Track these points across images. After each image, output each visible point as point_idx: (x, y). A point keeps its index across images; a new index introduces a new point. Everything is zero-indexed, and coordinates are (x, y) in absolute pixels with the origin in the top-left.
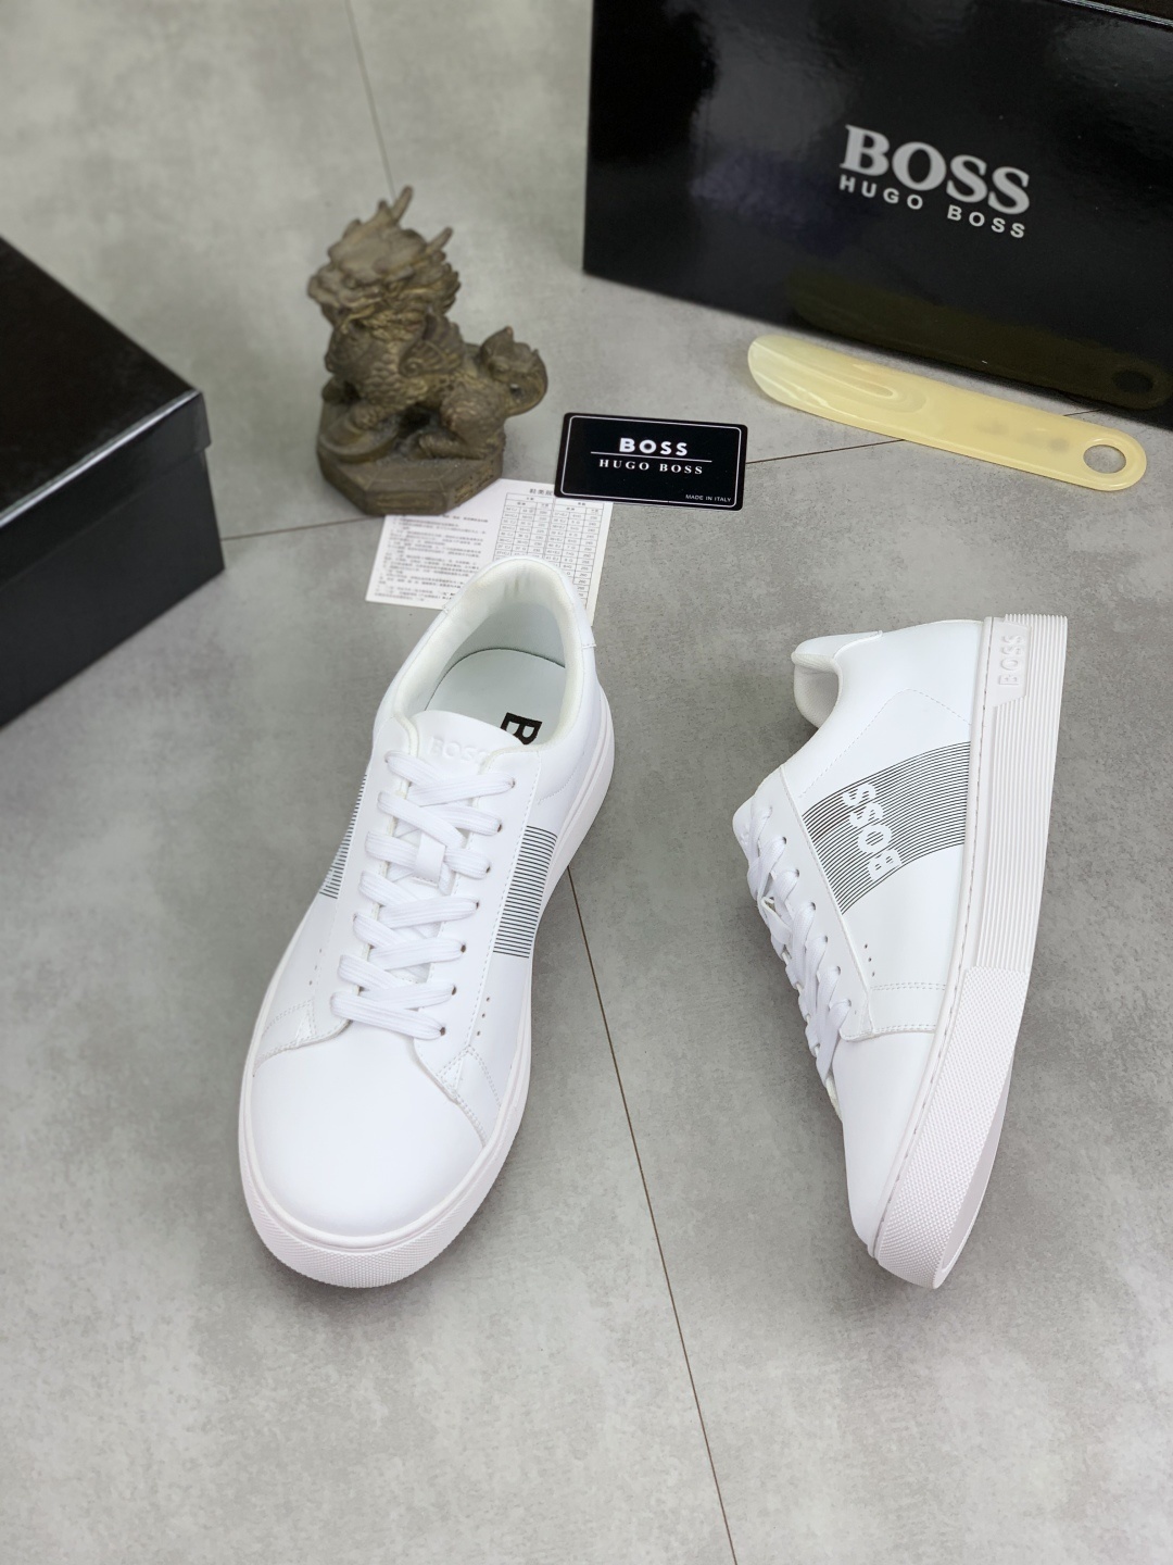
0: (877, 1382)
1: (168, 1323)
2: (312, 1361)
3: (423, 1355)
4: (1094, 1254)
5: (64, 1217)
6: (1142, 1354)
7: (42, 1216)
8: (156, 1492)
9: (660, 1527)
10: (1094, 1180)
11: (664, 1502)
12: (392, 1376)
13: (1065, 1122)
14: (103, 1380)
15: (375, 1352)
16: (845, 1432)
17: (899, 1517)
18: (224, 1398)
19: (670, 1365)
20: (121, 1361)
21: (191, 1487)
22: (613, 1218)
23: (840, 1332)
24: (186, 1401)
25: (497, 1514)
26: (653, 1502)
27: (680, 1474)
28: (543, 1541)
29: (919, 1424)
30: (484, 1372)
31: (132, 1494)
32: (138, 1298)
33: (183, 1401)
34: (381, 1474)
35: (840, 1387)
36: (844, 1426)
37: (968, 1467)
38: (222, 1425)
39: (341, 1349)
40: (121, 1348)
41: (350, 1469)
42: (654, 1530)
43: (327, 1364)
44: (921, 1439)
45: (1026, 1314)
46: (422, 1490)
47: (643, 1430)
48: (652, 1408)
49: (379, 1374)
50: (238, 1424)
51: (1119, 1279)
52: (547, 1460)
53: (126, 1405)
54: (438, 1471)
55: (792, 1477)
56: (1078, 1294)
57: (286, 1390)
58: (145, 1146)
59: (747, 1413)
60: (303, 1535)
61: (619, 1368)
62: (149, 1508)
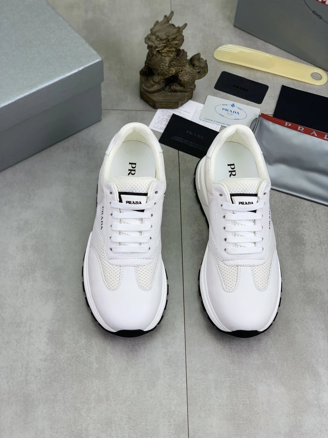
0: (240, 386)
1: (41, 329)
2: (79, 348)
3: (111, 352)
4: (311, 362)
5: (18, 293)
6: (319, 394)
7: (12, 291)
8: (27, 376)
9: (169, 415)
10: (316, 340)
11: (171, 408)
12: (101, 356)
13: (311, 322)
14: (19, 341)
15: (97, 349)
17: (238, 426)
18: (52, 353)
19: (181, 369)
20: (25, 337)
21: (38, 376)
22: (174, 324)
23: (232, 369)
25: (123, 402)
26: (168, 408)
27: (178, 401)
28: (134, 412)
29: (250, 401)
30: (127, 361)
31: (21, 375)
32: (34, 320)
33: (40, 351)
34: (92, 384)
35: (229, 385)
36: (228, 397)
37: (261, 416)
38: (50, 361)
39: (88, 346)
40: (26, 333)
41: (83, 380)
42: (167, 416)
43: (83, 349)
44: (249, 405)
45: (287, 375)
46: (103, 390)
47: (169, 386)
48: (173, 381)
49: (97, 355)
50: (55, 361)
51: (317, 371)
52: (140, 389)
53: (24, 349)
54: (108, 386)
55: (210, 408)
56: (304, 373)
57: (70, 354)
58: (44, 277)
59: (200, 387)
60: (66, 396)
61: (166, 367)
62: (24, 380)
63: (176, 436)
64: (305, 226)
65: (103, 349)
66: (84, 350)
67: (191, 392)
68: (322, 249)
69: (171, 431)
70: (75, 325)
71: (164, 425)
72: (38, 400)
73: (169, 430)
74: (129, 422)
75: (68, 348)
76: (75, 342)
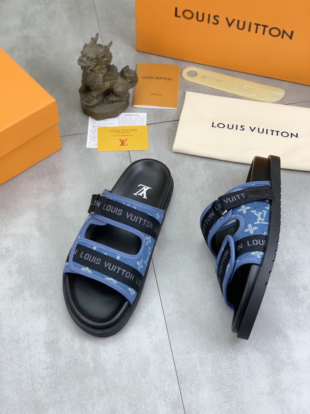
0: (221, 359)
1: (38, 341)
3: (103, 350)
4: (279, 326)
5: (11, 314)
6: (291, 353)
7: (6, 313)
8: (34, 385)
9: (164, 395)
10: (280, 307)
11: (165, 389)
12: (95, 356)
14: (21, 356)
15: (91, 350)
16: (213, 372)
17: (226, 394)
18: (52, 361)
19: (167, 353)
20: (25, 351)
21: (43, 384)
22: (154, 316)
23: (212, 346)
24: (42, 362)
25: (122, 392)
26: (162, 389)
27: (170, 382)
28: (133, 399)
29: (232, 370)
30: (119, 355)
31: (28, 385)
32: (30, 335)
34: (92, 381)
35: (212, 360)
36: (212, 370)
37: (245, 381)
38: (51, 368)
39: (82, 349)
40: (25, 348)
41: (84, 380)
42: (162, 396)
44: (232, 374)
45: (261, 342)
46: (102, 385)
47: (160, 370)
48: (163, 365)
49: (92, 355)
50: (55, 368)
51: (285, 333)
52: (135, 378)
53: (26, 362)
54: (107, 380)
55: (199, 383)
56: (275, 337)
57: (68, 359)
58: (33, 295)
59: (187, 367)
60: (71, 396)
61: (154, 354)
62: (32, 389)
63: (173, 412)
65: (96, 349)
66: (79, 353)
69: (168, 409)
70: (67, 333)
71: (161, 405)
72: (48, 405)
73: (167, 408)
74: (130, 408)
75: (65, 354)
76: (70, 348)
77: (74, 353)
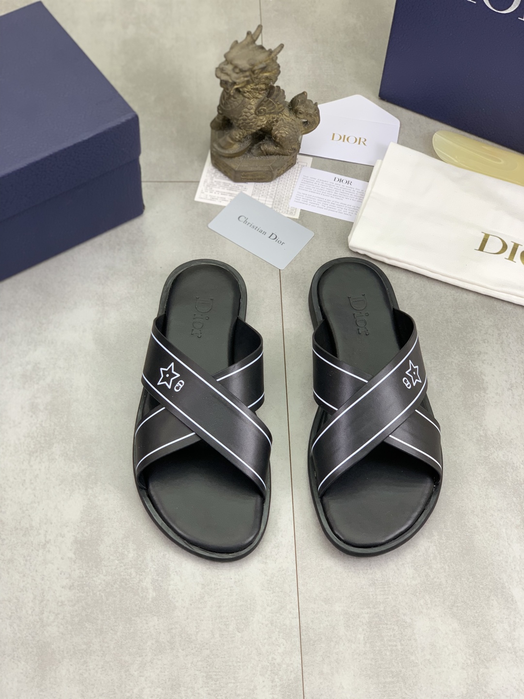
1: (63, 537)
2: (125, 566)
3: (176, 572)
4: (500, 579)
5: (25, 480)
6: (515, 631)
7: (15, 479)
8: (43, 613)
9: (271, 670)
10: (507, 544)
11: (275, 659)
12: (160, 579)
13: (498, 515)
14: (28, 558)
15: (155, 567)
16: (366, 642)
17: (384, 686)
18: (82, 576)
19: (290, 596)
20: (38, 551)
21: (59, 614)
22: (277, 524)
23: (372, 595)
24: (64, 574)
25: (196, 651)
26: (270, 659)
27: (285, 648)
28: (215, 668)
29: (402, 645)
30: (203, 585)
31: (32, 612)
32: (51, 523)
33: (63, 574)
34: (147, 623)
35: (368, 620)
36: (366, 639)
37: (421, 669)
38: (79, 588)
39: (139, 562)
40: (39, 545)
41: (133, 618)
42: (268, 672)
43: (131, 568)
44: (402, 652)
45: (462, 602)
46: (164, 634)
47: (272, 624)
48: (278, 615)
49: (154, 577)
50: (85, 588)
51: (510, 593)
52: (224, 630)
53: (36, 571)
54: (173, 626)
55: (337, 659)
56: (489, 597)
57: (110, 577)
58: (67, 454)
59: (322, 625)
60: (106, 645)
61: (266, 593)
62: (38, 620)
64: (485, 360)
66: (133, 569)
67: (306, 634)
68: (513, 395)
71: (264, 686)
72: (61, 652)
73: (273, 694)
74: (208, 683)
75: (107, 566)
76: (118, 557)
77: (124, 567)
